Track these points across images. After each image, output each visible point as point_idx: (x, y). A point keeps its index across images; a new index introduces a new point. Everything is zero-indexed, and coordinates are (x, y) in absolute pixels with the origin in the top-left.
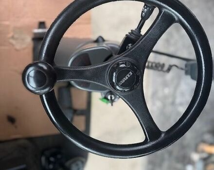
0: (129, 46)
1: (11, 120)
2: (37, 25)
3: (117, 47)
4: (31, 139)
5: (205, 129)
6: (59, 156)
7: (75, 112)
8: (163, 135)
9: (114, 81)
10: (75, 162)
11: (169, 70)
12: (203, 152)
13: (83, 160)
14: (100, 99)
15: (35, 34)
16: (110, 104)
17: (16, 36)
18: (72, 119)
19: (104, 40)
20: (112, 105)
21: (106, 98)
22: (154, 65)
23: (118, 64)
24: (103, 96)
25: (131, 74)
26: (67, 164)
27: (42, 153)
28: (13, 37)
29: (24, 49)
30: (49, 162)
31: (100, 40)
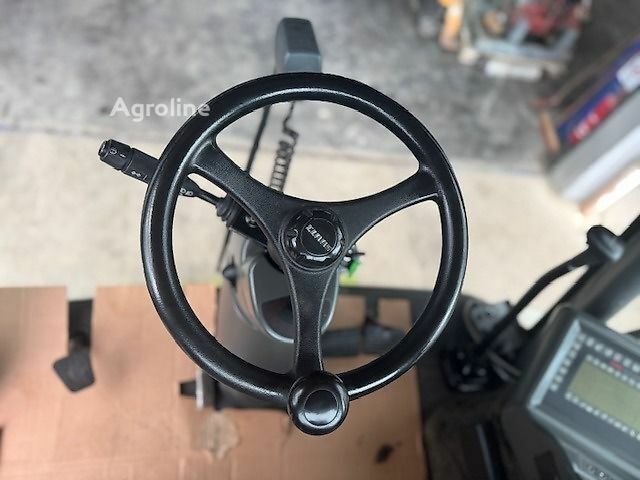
0: (250, 222)
1: (384, 454)
2: (187, 401)
3: (248, 242)
4: (425, 414)
5: (409, 31)
6: (461, 356)
7: (370, 321)
8: (426, 169)
9: (322, 259)
10: (473, 324)
11: (293, 134)
12: (458, 37)
13: (469, 304)
14: (350, 276)
15: (206, 403)
16: (361, 258)
17: (211, 444)
18: (387, 328)
19: (232, 266)
20: (363, 254)
21: (349, 266)
22: (281, 161)
23: (291, 248)
24: (344, 270)
25: (310, 227)
26: (477, 338)
27: (454, 389)
28: (214, 451)
29: (238, 427)
30: (473, 375)
31: (230, 272)
